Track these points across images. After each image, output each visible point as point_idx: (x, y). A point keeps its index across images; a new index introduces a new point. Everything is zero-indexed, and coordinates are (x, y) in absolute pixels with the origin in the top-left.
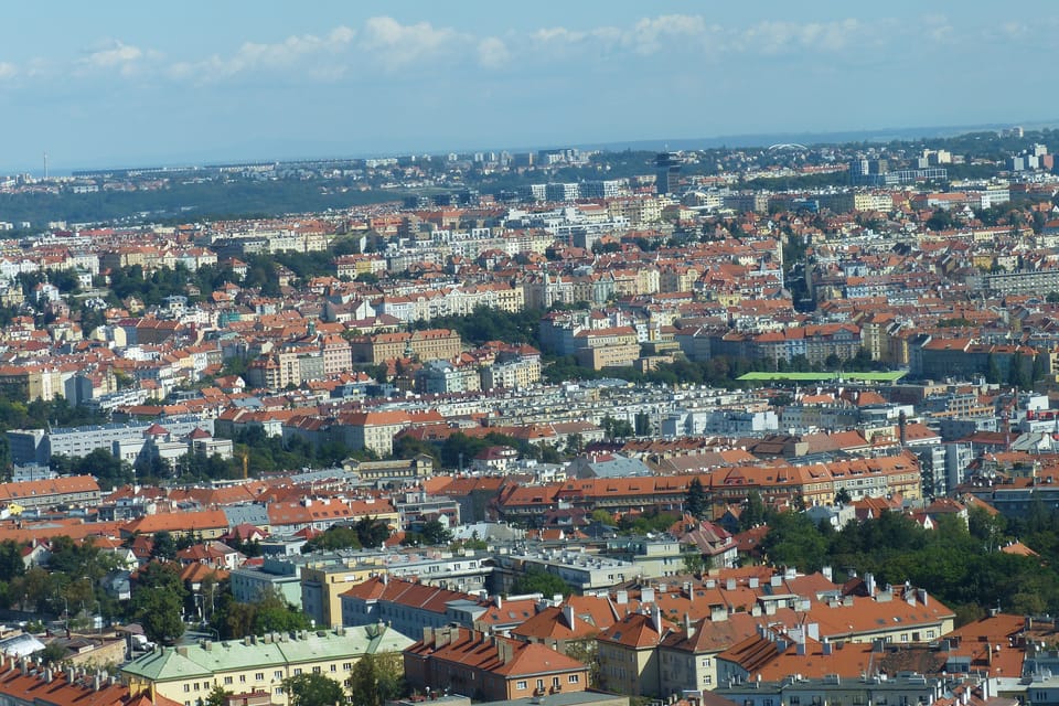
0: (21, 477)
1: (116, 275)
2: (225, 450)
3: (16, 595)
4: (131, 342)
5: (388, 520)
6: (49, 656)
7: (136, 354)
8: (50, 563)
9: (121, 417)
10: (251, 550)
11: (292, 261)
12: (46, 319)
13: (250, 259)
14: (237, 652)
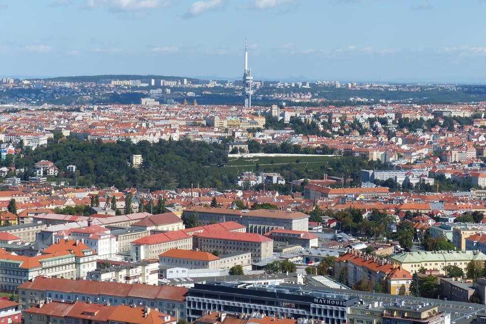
0: (365, 186)
1: (400, 120)
2: (431, 182)
3: (359, 228)
4: (404, 143)
5: (484, 212)
6: (368, 251)
7: (405, 147)
8: (371, 218)
9: (398, 168)
10: (437, 219)
11: (459, 120)
12: (376, 133)
13: (445, 118)
14: (430, 255)
